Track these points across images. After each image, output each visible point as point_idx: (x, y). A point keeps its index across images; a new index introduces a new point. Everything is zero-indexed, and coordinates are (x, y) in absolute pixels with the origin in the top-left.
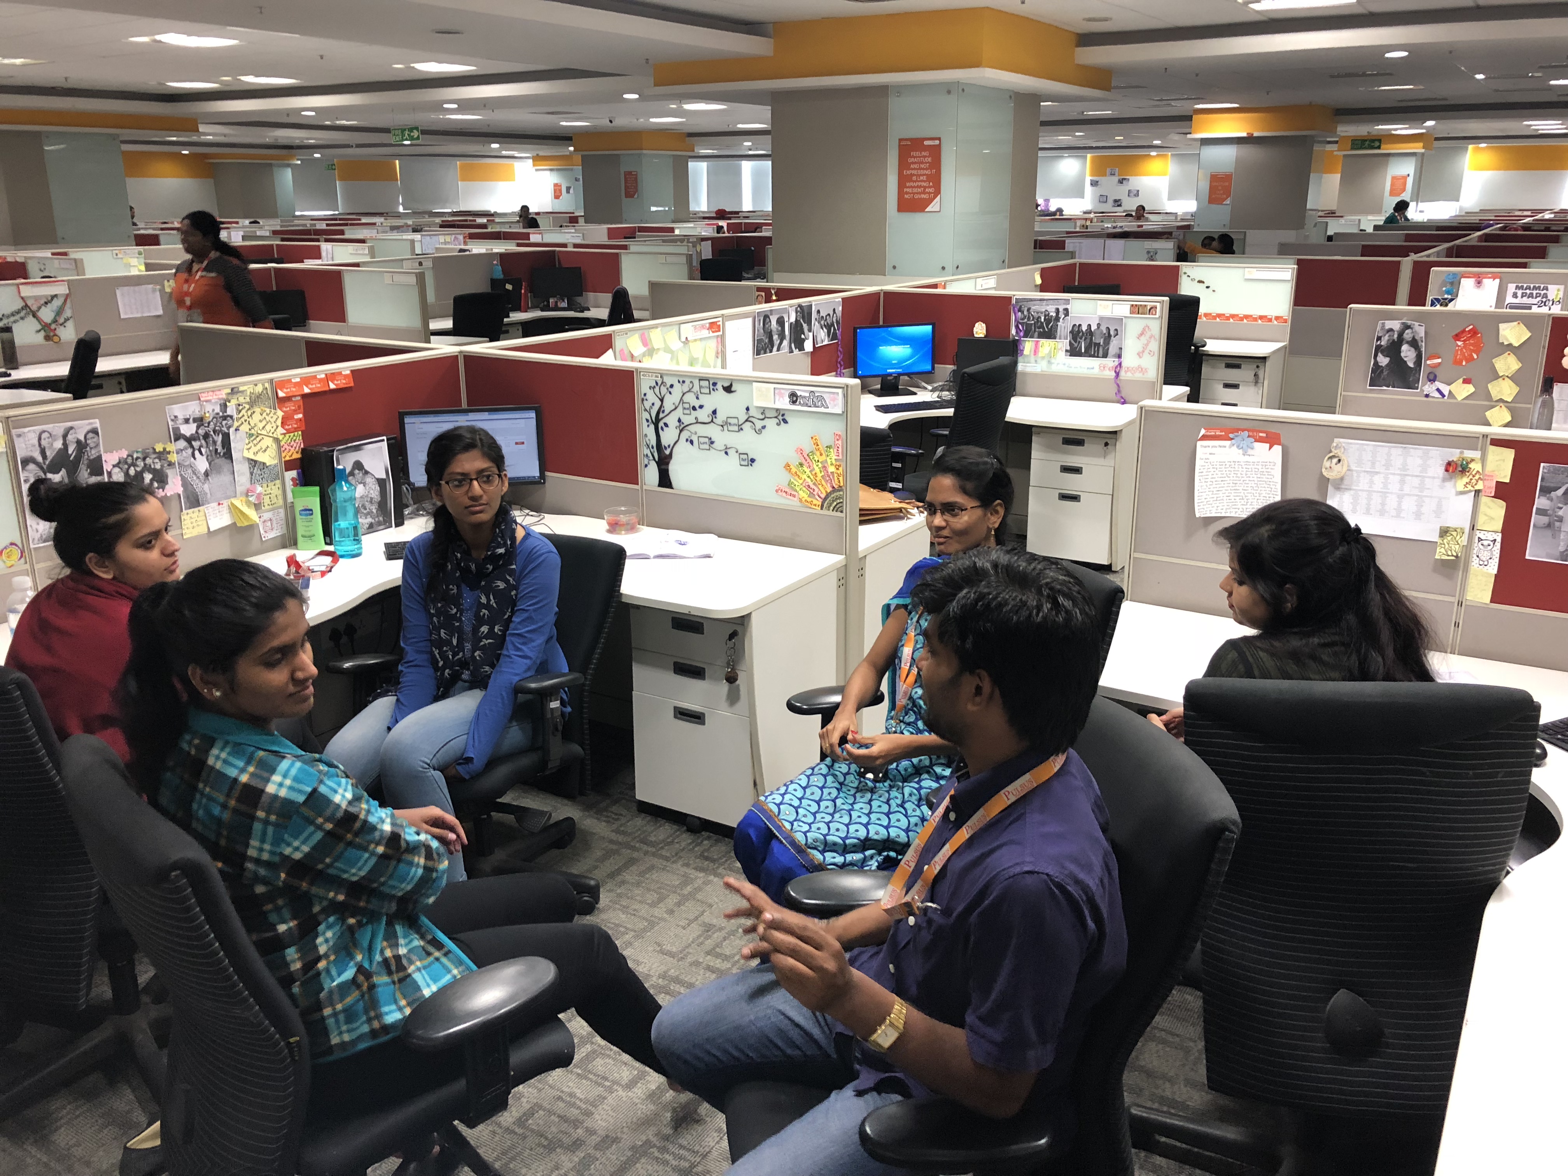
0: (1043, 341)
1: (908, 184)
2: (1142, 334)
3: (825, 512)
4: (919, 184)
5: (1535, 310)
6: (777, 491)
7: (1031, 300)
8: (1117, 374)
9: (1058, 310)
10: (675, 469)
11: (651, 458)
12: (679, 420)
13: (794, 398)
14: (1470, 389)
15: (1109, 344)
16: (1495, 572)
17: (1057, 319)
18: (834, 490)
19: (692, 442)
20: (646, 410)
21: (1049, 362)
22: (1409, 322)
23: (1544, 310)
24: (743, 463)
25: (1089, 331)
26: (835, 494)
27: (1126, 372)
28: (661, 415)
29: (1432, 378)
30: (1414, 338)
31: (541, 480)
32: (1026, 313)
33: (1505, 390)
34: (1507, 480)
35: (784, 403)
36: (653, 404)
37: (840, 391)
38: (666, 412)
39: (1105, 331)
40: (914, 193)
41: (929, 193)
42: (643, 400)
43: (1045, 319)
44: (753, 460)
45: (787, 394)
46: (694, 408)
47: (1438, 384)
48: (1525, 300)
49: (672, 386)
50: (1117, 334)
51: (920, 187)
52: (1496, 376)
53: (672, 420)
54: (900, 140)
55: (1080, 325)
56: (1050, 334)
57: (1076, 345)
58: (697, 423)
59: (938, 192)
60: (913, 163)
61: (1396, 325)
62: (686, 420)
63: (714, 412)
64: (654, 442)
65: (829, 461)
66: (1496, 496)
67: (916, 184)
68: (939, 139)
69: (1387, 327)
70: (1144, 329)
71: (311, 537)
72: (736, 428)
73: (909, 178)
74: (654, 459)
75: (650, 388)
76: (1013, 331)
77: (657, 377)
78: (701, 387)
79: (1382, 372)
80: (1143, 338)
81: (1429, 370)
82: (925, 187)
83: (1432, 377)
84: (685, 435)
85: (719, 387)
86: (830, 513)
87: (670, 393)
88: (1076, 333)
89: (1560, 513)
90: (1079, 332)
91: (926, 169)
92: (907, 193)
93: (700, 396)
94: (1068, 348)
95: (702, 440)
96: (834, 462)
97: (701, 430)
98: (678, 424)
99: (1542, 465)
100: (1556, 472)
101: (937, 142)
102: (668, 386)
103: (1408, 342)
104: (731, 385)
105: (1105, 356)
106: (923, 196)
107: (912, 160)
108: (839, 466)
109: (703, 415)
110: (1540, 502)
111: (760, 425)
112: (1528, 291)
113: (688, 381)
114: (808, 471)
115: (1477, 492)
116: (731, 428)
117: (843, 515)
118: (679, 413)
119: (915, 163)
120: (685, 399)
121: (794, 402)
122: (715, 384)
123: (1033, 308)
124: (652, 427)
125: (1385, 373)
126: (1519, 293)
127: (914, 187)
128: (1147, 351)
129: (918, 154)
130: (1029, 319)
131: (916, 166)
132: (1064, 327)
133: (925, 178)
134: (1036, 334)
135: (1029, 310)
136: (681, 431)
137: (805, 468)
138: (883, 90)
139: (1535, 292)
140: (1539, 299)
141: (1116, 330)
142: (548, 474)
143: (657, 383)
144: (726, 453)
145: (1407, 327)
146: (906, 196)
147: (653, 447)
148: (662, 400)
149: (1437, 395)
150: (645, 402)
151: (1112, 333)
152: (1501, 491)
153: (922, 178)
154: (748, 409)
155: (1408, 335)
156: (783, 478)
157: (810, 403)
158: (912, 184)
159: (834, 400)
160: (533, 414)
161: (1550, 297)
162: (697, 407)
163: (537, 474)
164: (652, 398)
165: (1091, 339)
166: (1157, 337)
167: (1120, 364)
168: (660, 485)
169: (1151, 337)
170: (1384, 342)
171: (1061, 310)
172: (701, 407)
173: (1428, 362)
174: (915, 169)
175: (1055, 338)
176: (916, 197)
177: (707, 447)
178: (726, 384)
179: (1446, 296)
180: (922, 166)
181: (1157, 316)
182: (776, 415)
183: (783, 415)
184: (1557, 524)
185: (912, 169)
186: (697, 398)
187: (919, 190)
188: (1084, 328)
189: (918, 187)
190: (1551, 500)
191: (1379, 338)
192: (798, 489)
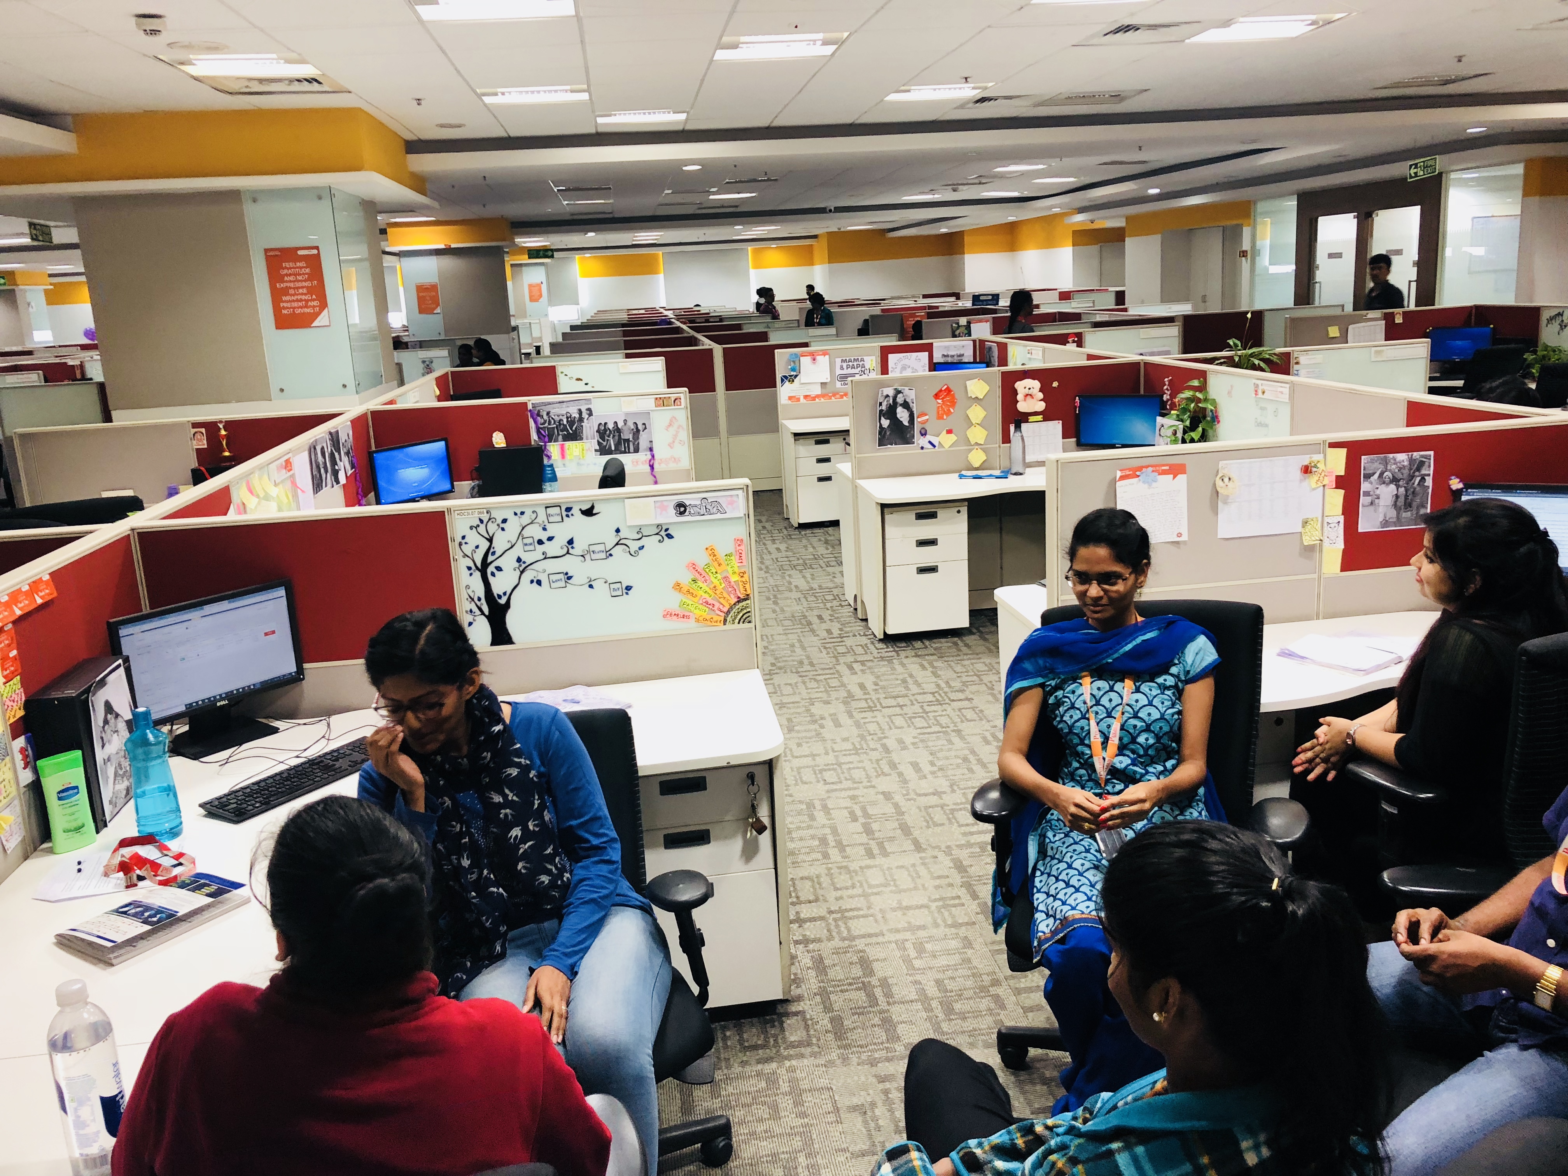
0: (568, 444)
1: (284, 298)
2: (670, 425)
3: (729, 626)
4: (299, 297)
5: (857, 377)
6: (664, 616)
7: (550, 404)
8: (652, 467)
9: (580, 410)
10: (512, 621)
11: (478, 612)
12: (519, 560)
13: (681, 508)
14: (953, 438)
15: (638, 438)
16: (1343, 547)
17: (581, 419)
18: (740, 600)
19: (539, 583)
20: (466, 556)
21: (578, 464)
22: (900, 388)
23: (864, 377)
24: (614, 594)
25: (618, 430)
26: (741, 604)
27: (659, 464)
28: (490, 558)
29: (924, 434)
30: (905, 401)
31: (298, 677)
32: (545, 417)
33: (977, 435)
34: (1343, 473)
35: (670, 516)
36: (477, 547)
37: (740, 492)
38: (497, 555)
39: (632, 427)
40: (294, 308)
41: (314, 307)
42: (460, 544)
43: (567, 421)
44: (629, 588)
45: (671, 505)
46: (540, 542)
47: (929, 437)
48: (850, 371)
49: (505, 521)
50: (645, 428)
51: (301, 300)
52: (970, 424)
53: (508, 562)
54: (266, 250)
55: (606, 424)
56: (575, 436)
57: (605, 443)
58: (545, 558)
59: (324, 305)
60: (287, 275)
61: (890, 392)
62: (528, 558)
63: (571, 542)
64: (480, 591)
65: (730, 570)
66: (1336, 488)
67: (295, 298)
68: (317, 248)
69: (885, 394)
70: (671, 421)
71: (78, 829)
72: (603, 555)
73: (285, 291)
74: (483, 613)
75: (471, 528)
76: (534, 436)
77: (480, 513)
78: (548, 516)
79: (885, 433)
80: (671, 429)
81: (922, 426)
82: (307, 301)
83: (923, 432)
84: (528, 575)
85: (576, 511)
86: (736, 626)
87: (503, 529)
88: (603, 432)
89: (1378, 492)
90: (605, 430)
91: (305, 281)
92: (284, 308)
93: (548, 526)
94: (598, 448)
95: (553, 577)
96: (736, 569)
97: (552, 566)
98: (517, 565)
99: (1363, 457)
100: (1372, 461)
101: (315, 252)
102: (499, 521)
103: (901, 405)
104: (593, 507)
105: (637, 450)
106: (307, 310)
107: (285, 272)
108: (744, 573)
109: (551, 548)
110: (1365, 486)
111: (634, 546)
112: (851, 364)
113: (528, 512)
114: (704, 586)
115: (1324, 486)
116: (594, 556)
117: (752, 625)
118: (518, 551)
119: (290, 275)
120: (526, 533)
121: (682, 513)
122: (568, 509)
123: (552, 411)
124: (477, 575)
125: (888, 433)
126: (845, 365)
127: (293, 301)
128: (677, 441)
129: (291, 265)
130: (550, 423)
131: (291, 278)
132: (590, 427)
133: (305, 291)
134: (560, 437)
135: (548, 413)
136: (522, 572)
137: (700, 584)
138: (234, 195)
139: (855, 364)
140: (859, 369)
141: (644, 424)
142: (306, 666)
143: (481, 521)
144: (591, 586)
145: (898, 392)
146: (285, 312)
147: (479, 599)
148: (490, 540)
149: (930, 446)
150: (463, 547)
151: (640, 427)
152: (1340, 482)
153: (301, 291)
154: (618, 531)
155: (900, 399)
156: (674, 601)
157: (703, 511)
158: (288, 298)
159: (731, 503)
160: (281, 592)
161: (867, 367)
162: (544, 540)
163: (293, 669)
164: (474, 539)
165: (620, 436)
166: (685, 427)
167: (653, 456)
168: (494, 643)
169: (679, 427)
170: (884, 407)
171: (584, 410)
172: (550, 539)
173: (919, 420)
174: (291, 281)
175: (581, 439)
176: (298, 311)
177: (563, 584)
178: (584, 508)
179: (792, 373)
180: (300, 278)
181: (683, 406)
182: (657, 531)
183: (667, 530)
184: (1377, 501)
185: (287, 282)
186: (544, 529)
187: (300, 304)
188: (611, 426)
189: (297, 301)
190: (1371, 483)
191: (881, 404)
192: (693, 609)
